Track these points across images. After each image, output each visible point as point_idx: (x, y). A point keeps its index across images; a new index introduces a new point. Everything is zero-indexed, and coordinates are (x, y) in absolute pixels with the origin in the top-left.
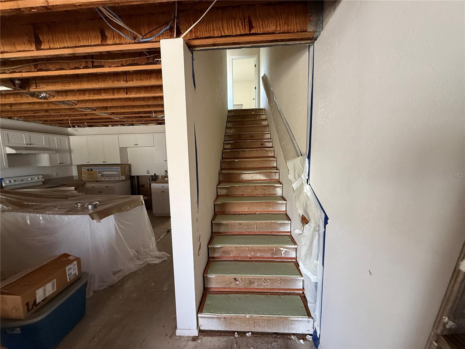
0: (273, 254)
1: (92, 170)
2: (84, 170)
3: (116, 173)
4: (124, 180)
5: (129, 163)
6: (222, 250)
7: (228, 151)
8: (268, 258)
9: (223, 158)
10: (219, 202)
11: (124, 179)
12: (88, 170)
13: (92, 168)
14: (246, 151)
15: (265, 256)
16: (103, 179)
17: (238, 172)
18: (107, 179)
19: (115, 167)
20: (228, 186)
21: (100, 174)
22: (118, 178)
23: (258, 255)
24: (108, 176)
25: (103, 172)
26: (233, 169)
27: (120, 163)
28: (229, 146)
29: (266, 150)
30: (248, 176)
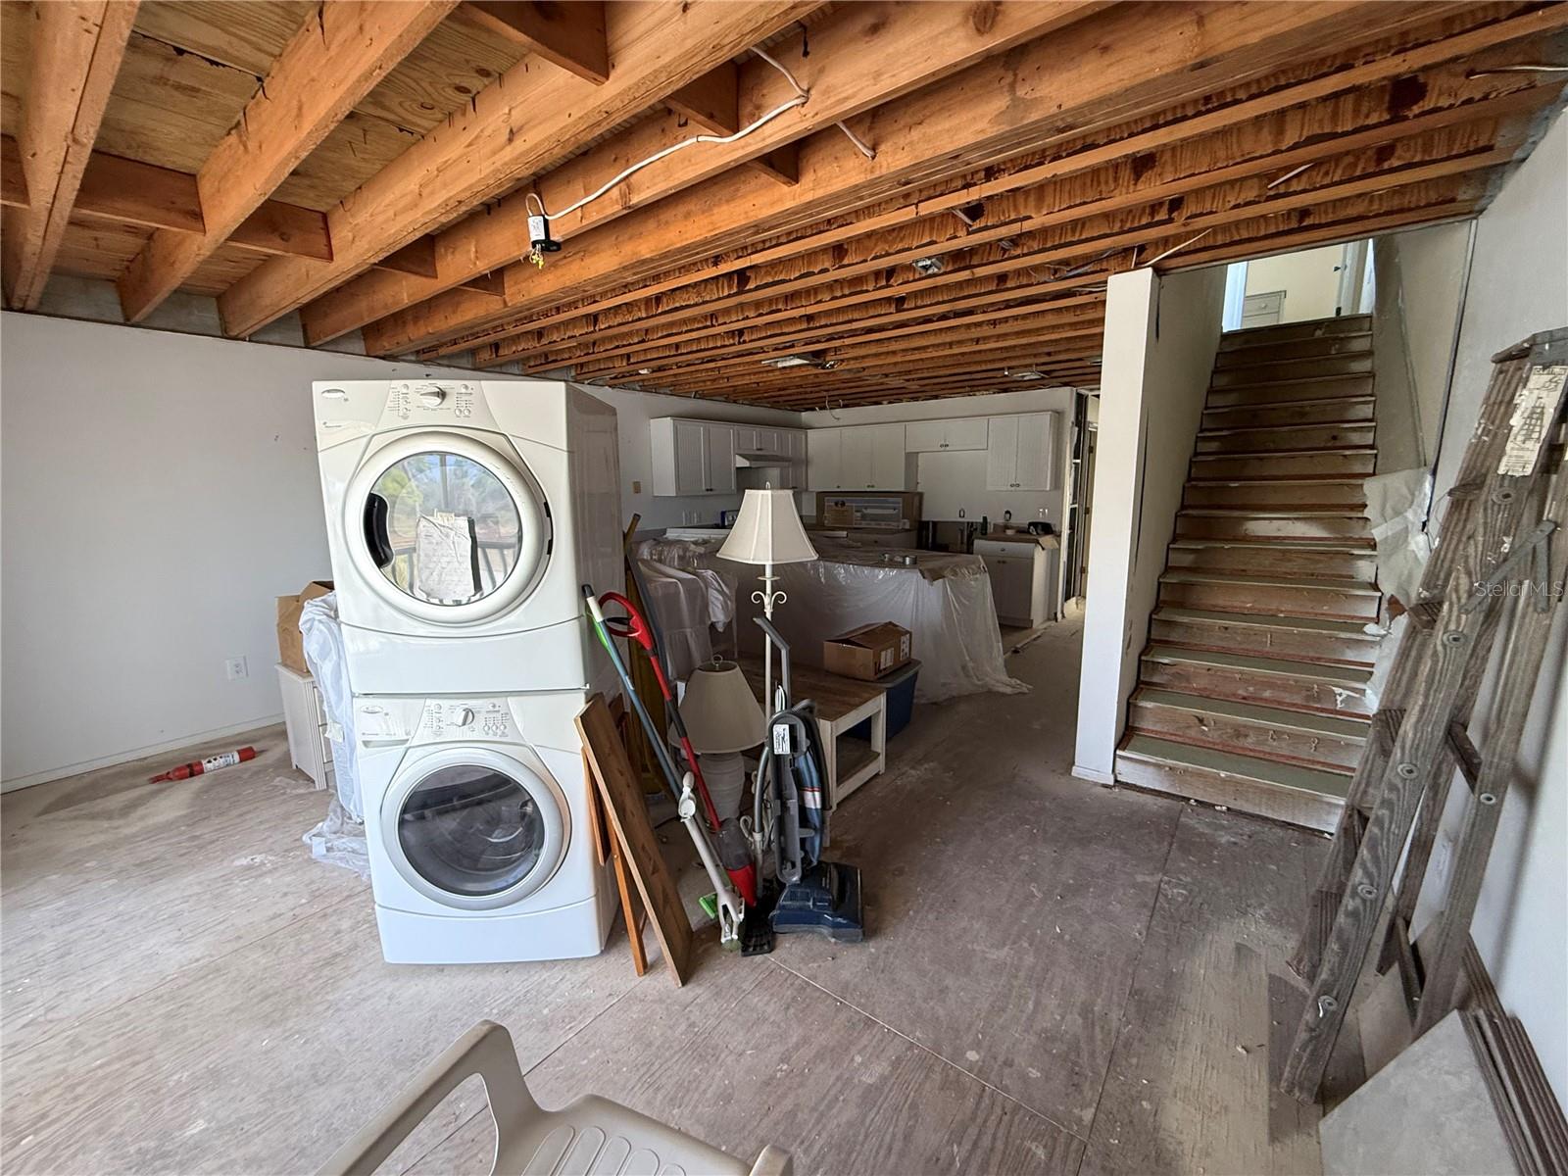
0: (1308, 698)
1: (843, 504)
2: (829, 502)
3: (891, 511)
4: (907, 530)
5: (919, 490)
6: (1174, 670)
7: (1211, 458)
8: (1294, 705)
9: (1189, 479)
10: (1173, 579)
11: (907, 527)
12: (836, 504)
13: (844, 499)
14: (1270, 458)
15: (1287, 701)
16: (864, 524)
17: (1236, 514)
18: (873, 525)
19: (891, 499)
20: (1200, 547)
21: (859, 514)
22: (894, 525)
23: (1267, 694)
24: (876, 518)
25: (866, 508)
26: (1220, 507)
27: (902, 489)
28: (1214, 446)
29: (1345, 456)
30: (1264, 526)
